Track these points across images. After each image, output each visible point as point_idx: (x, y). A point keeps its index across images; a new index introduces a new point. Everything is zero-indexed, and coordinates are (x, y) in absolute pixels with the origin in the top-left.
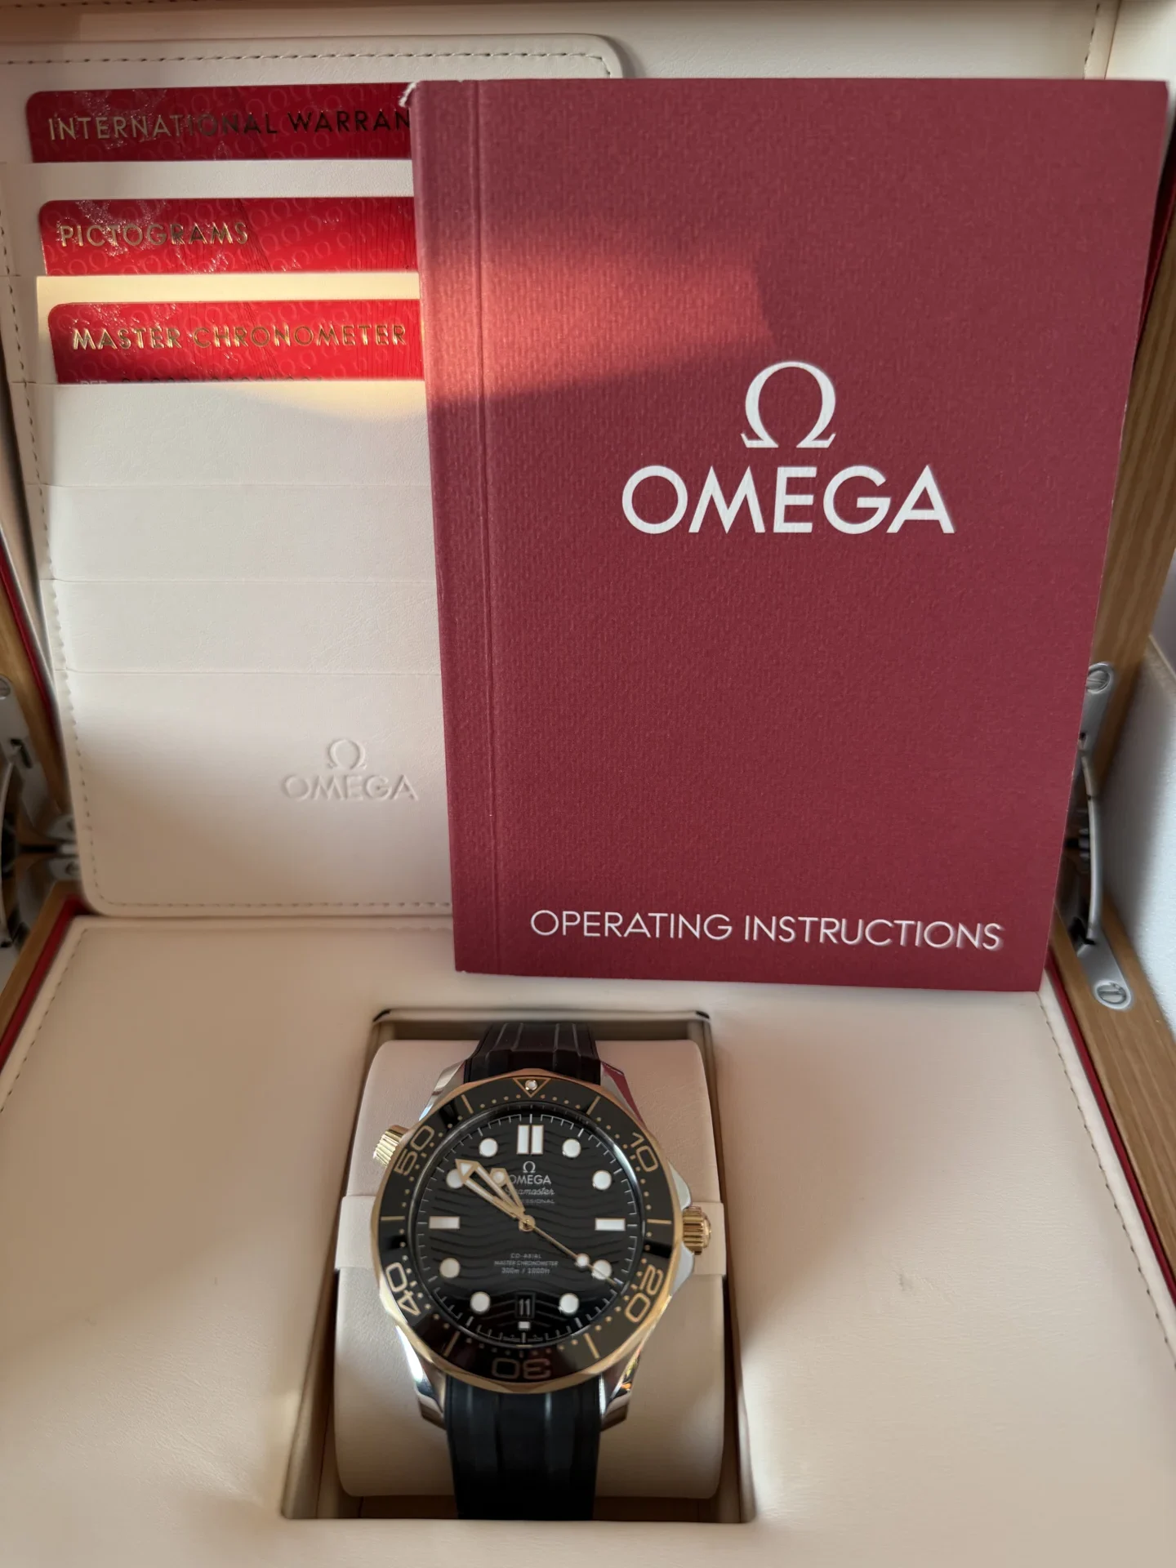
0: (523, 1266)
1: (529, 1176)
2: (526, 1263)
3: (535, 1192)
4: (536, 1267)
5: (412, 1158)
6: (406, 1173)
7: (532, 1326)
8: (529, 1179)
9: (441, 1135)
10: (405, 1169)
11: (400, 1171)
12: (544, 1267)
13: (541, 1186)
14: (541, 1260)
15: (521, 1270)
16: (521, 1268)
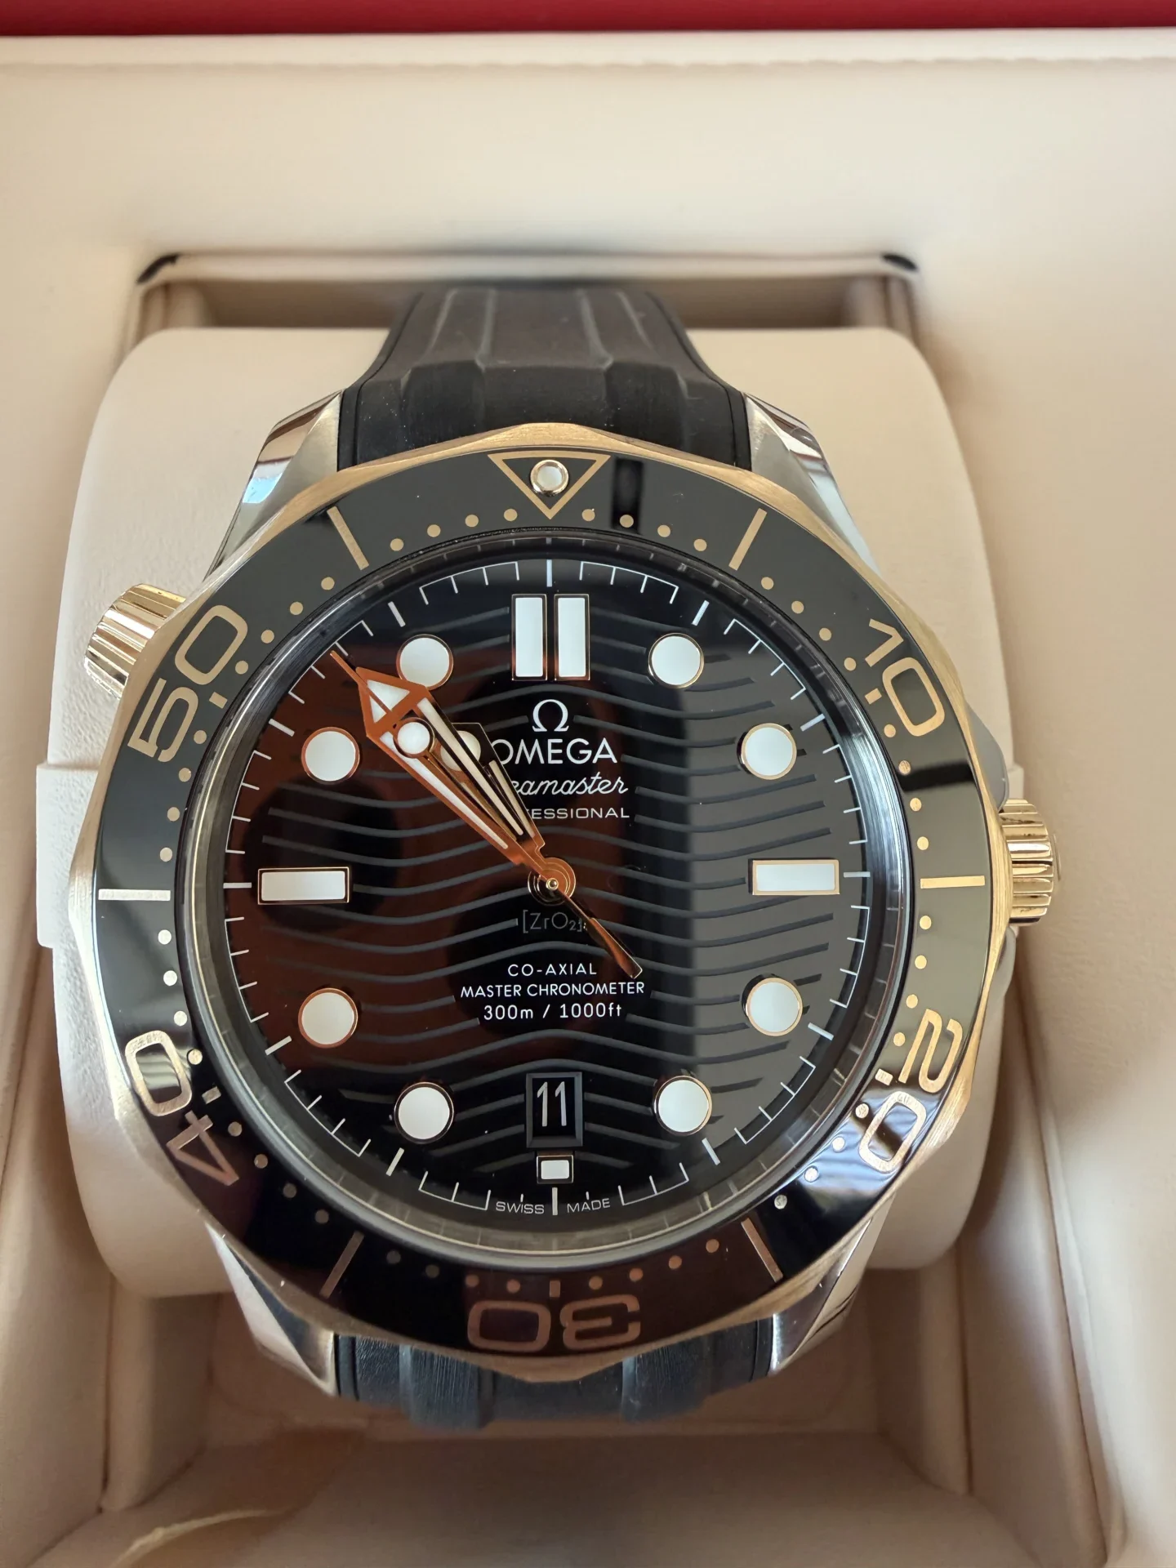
0: (546, 999)
1: (550, 741)
2: (553, 989)
3: (571, 788)
4: (582, 999)
5: (181, 706)
6: (166, 756)
7: (579, 1168)
8: (550, 751)
9: (268, 637)
10: (164, 742)
11: (148, 748)
12: (606, 999)
13: (588, 770)
14: (595, 980)
15: (538, 1012)
16: (537, 1003)
